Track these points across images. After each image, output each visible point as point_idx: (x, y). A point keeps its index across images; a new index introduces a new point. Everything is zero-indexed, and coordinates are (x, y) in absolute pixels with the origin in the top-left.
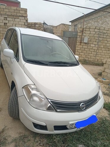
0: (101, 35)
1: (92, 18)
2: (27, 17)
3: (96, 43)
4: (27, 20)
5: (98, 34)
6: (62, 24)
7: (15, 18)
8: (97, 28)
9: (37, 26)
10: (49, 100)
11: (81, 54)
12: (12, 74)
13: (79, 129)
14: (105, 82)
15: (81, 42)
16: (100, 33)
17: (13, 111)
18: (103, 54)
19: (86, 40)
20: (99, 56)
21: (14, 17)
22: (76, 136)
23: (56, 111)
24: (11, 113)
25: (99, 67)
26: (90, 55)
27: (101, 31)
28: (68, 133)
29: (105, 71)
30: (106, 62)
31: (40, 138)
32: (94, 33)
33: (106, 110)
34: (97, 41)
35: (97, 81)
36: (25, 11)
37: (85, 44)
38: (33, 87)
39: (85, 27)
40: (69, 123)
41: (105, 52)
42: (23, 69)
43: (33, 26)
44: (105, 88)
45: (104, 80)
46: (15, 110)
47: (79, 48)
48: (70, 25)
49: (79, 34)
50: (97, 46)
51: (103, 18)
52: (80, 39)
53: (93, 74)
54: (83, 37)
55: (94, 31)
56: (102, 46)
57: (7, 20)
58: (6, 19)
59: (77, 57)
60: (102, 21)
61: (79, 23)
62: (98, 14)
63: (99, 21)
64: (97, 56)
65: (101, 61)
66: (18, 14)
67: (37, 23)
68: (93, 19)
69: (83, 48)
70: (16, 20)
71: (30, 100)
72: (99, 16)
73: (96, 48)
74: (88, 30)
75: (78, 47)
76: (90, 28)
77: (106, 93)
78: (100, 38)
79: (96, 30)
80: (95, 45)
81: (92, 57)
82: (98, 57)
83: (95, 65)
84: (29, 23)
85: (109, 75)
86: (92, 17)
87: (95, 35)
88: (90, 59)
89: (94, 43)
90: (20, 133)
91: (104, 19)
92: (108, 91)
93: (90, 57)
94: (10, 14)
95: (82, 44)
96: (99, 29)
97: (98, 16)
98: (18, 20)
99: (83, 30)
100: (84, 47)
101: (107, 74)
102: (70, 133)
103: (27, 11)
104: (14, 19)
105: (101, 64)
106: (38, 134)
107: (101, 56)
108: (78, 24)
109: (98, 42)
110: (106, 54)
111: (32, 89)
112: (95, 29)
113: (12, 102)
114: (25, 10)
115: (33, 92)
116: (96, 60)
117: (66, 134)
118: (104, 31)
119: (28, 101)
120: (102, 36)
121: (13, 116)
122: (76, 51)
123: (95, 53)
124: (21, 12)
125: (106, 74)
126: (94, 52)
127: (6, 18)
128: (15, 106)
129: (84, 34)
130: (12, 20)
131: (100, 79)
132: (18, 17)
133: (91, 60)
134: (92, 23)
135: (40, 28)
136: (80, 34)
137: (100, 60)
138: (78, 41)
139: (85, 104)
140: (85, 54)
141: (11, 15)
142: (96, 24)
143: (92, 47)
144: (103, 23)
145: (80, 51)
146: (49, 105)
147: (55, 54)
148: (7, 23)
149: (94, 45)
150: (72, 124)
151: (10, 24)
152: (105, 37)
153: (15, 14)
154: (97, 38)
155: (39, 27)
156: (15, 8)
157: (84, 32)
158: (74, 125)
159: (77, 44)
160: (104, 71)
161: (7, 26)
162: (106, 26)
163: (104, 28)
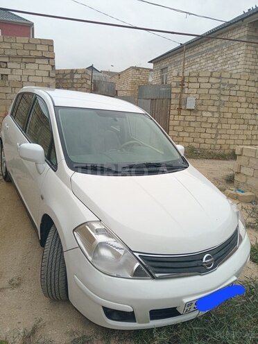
0: (224, 89)
1: (200, 51)
2: (53, 58)
3: (214, 109)
4: (53, 66)
5: (218, 88)
6: (132, 67)
7: (26, 63)
8: (214, 74)
9: (76, 76)
10: (137, 255)
11: (181, 134)
12: (43, 199)
13: (202, 313)
14: (242, 196)
15: (180, 109)
16: (222, 87)
17: (52, 283)
18: (232, 132)
19: (191, 104)
20: (223, 136)
21: (24, 60)
22: (197, 328)
23: (154, 278)
24: (49, 288)
25: (226, 162)
26: (202, 135)
27: (224, 81)
28: (179, 324)
29: (242, 171)
30: (242, 152)
31: (119, 340)
32: (209, 86)
33: (254, 262)
34: (217, 103)
35: (231, 202)
36: (49, 46)
37: (189, 113)
38: (97, 226)
39: (186, 74)
40: (182, 302)
41: (237, 127)
42: (69, 187)
43: (68, 76)
44: (244, 211)
45: (240, 194)
46: (56, 281)
47: (176, 123)
48: (151, 70)
49: (174, 90)
50: (216, 115)
51: (225, 50)
52: (178, 102)
53: (215, 179)
54: (184, 96)
55: (208, 82)
56: (229, 115)
57: (7, 67)
58: (5, 65)
59: (180, 147)
60: (225, 57)
61: (170, 64)
62: (214, 42)
63: (216, 56)
64: (219, 137)
65: (229, 148)
66: (33, 54)
67: (77, 70)
68: (203, 53)
69: (184, 120)
70: (28, 66)
71: (93, 258)
72: (216, 47)
73: (216, 121)
74: (194, 80)
75: (175, 119)
76: (198, 76)
77: (249, 223)
78: (222, 98)
79: (212, 80)
80: (213, 112)
81: (207, 141)
82: (221, 139)
83: (216, 159)
84: (58, 70)
85: (250, 181)
86: (200, 49)
87: (211, 91)
88: (202, 146)
89: (211, 109)
90: (72, 333)
91: (229, 52)
92: (252, 217)
93: (202, 141)
94: (13, 53)
95: (183, 113)
96: (220, 77)
97: (213, 46)
98: (34, 66)
99: (183, 81)
100: (188, 118)
101: (247, 179)
102: (183, 323)
103: (52, 46)
104: (23, 65)
105: (229, 155)
106: (114, 331)
107: (227, 137)
108: (169, 67)
109: (219, 107)
110: (238, 132)
111: (97, 231)
112: (209, 77)
113: (50, 264)
114: (50, 44)
115: (100, 238)
116: (218, 147)
117: (175, 326)
118: (231, 81)
119: (90, 258)
120: (227, 93)
121: (54, 294)
122: (171, 128)
123: (214, 131)
124: (39, 48)
125: (243, 179)
126: (211, 128)
127: (6, 63)
128: (57, 273)
129: (186, 91)
130: (18, 66)
131: (232, 190)
132: (33, 60)
133: (206, 146)
134: (201, 64)
135: (84, 81)
136: (178, 90)
137: (225, 147)
138: (172, 107)
139: (213, 255)
140: (191, 134)
141: (17, 57)
142: (210, 65)
143: (206, 118)
144: (225, 62)
145: (180, 129)
146: (138, 264)
147: (132, 145)
148: (7, 75)
149: (209, 114)
150: (190, 304)
151: (16, 77)
152: (233, 93)
153: (26, 53)
154: (216, 98)
155: (82, 78)
156: (25, 40)
157: (186, 85)
158: (193, 305)
159: (172, 112)
160: (238, 173)
161: (7, 82)
162: (235, 68)
163: (231, 74)
